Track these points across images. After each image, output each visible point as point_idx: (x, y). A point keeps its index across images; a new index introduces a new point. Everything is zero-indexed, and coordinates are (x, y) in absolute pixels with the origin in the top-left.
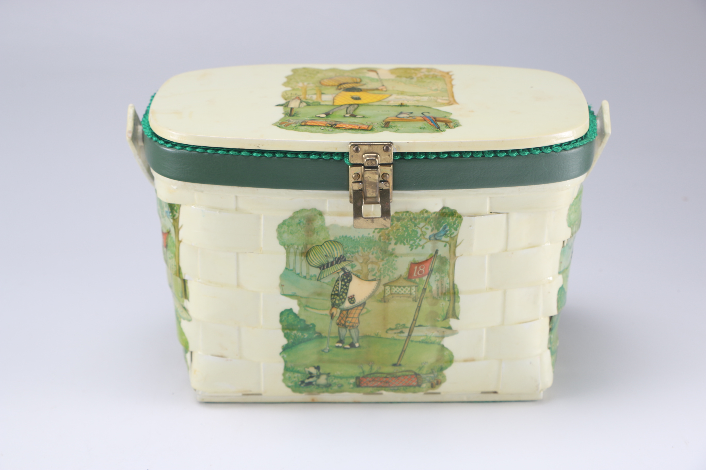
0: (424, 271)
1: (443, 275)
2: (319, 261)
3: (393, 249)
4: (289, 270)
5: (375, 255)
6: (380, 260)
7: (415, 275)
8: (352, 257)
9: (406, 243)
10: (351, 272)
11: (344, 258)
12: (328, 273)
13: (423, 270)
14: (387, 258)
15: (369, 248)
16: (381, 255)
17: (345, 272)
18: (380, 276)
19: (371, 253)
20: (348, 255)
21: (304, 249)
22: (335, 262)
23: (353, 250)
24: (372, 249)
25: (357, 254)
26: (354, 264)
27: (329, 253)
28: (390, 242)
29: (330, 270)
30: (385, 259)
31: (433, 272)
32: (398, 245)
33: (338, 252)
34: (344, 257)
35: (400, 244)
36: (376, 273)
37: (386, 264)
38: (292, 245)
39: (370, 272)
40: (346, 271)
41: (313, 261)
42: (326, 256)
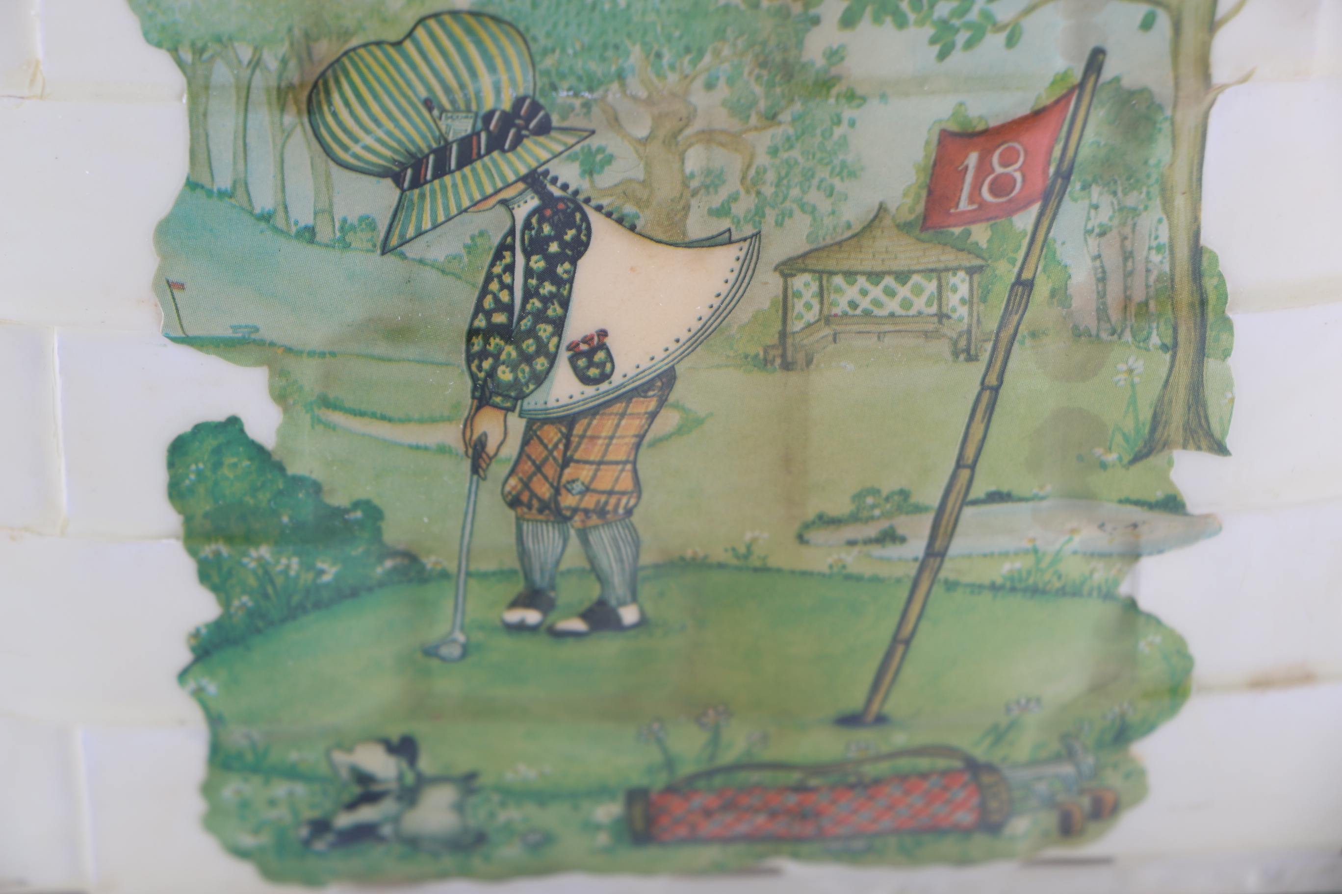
0: (1018, 176)
1: (1131, 200)
2: (389, 134)
3: (835, 55)
4: (209, 193)
5: (723, 91)
6: (754, 120)
7: (964, 205)
8: (587, 105)
9: (912, 17)
10: (581, 198)
11: (541, 114)
12: (446, 208)
13: (1014, 171)
14: (798, 107)
15: (688, 50)
16: (759, 90)
17: (547, 199)
18: (759, 213)
19: (699, 83)
20: (563, 94)
21: (293, 64)
22: (483, 136)
23: (593, 66)
24: (708, 58)
25: (615, 86)
26: (600, 150)
27: (447, 90)
28: (813, 12)
29: (455, 185)
30: (785, 117)
31: (1075, 185)
32: (865, 24)
33: (504, 77)
34: (536, 107)
35: (877, 19)
36: (734, 198)
37: (789, 143)
38: (223, 41)
39: (695, 193)
40: (556, 192)
41: (356, 140)
42: (429, 104)
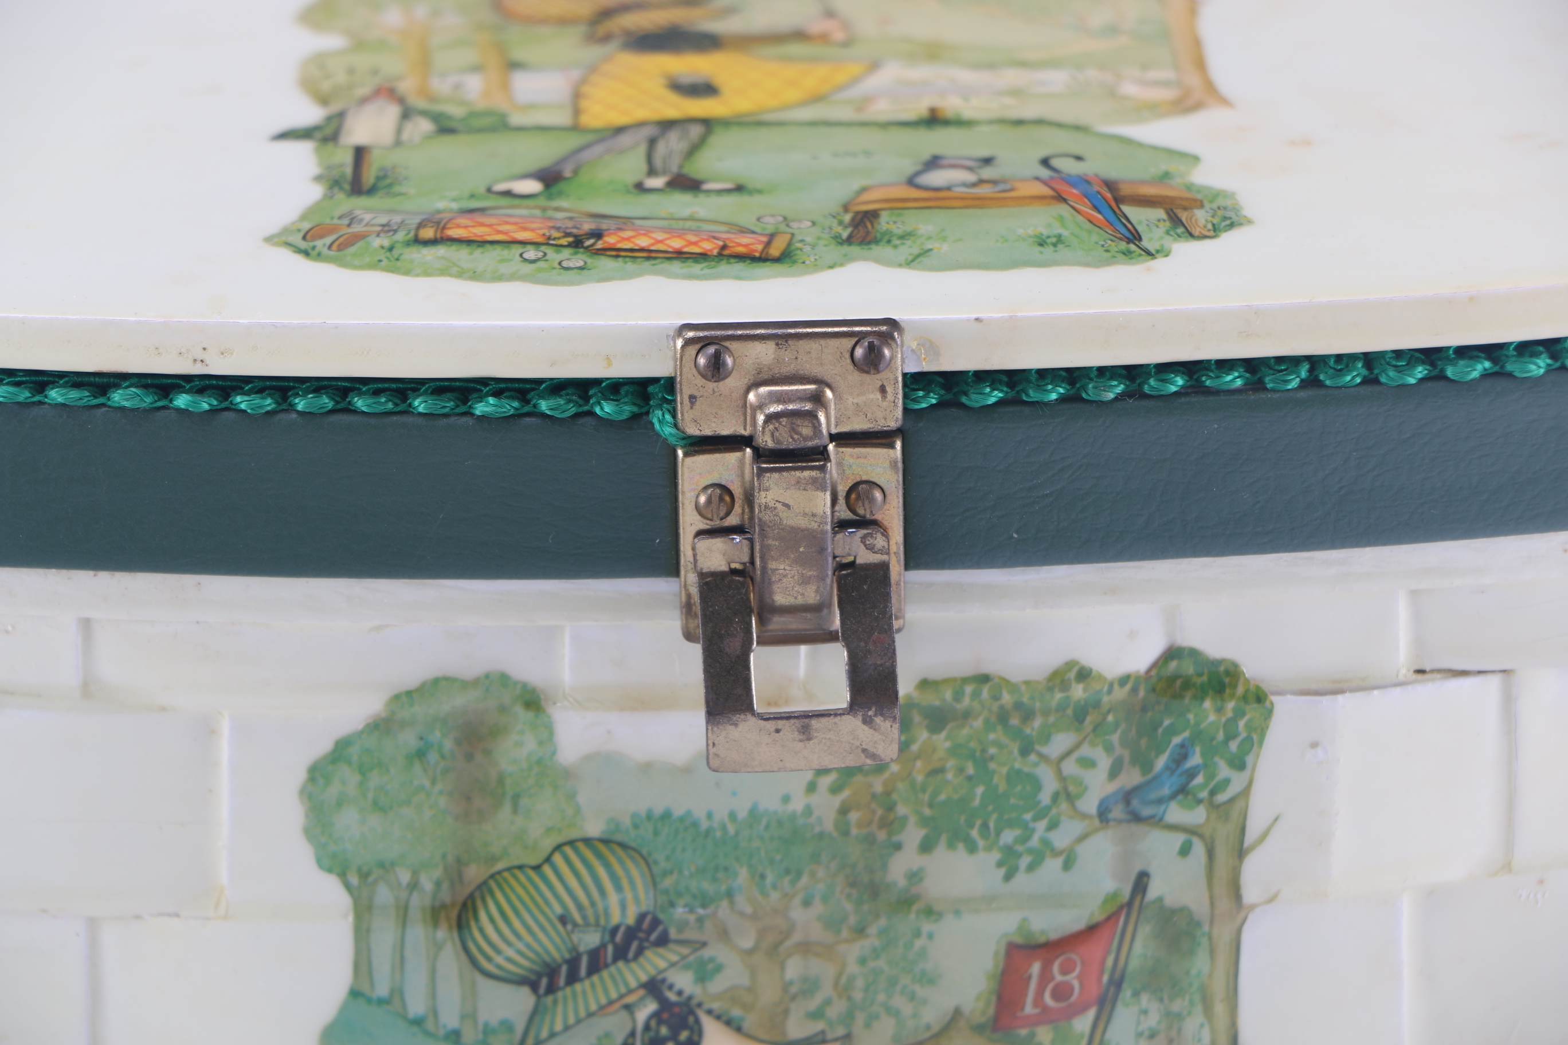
0: (1076, 984)
1: (1177, 1006)
2: (528, 946)
3: (915, 876)
4: (369, 1000)
5: (818, 908)
6: (845, 933)
7: (1029, 1009)
8: (700, 920)
9: (981, 843)
10: (694, 1002)
11: (660, 928)
12: (576, 1011)
13: (1073, 979)
14: (883, 922)
15: (788, 872)
16: (849, 907)
17: (665, 1004)
18: (849, 1017)
19: (797, 901)
20: (680, 911)
21: (445, 886)
22: (610, 949)
23: (707, 886)
24: (805, 880)
25: (725, 904)
26: (712, 960)
27: (580, 907)
28: (895, 838)
29: (584, 992)
30: (873, 930)
31: (1127, 993)
32: (941, 851)
33: (629, 895)
34: (656, 922)
35: (951, 846)
36: (828, 1002)
37: (876, 953)
38: (386, 867)
39: (793, 998)
40: (672, 997)
41: (498, 952)
42: (563, 920)
